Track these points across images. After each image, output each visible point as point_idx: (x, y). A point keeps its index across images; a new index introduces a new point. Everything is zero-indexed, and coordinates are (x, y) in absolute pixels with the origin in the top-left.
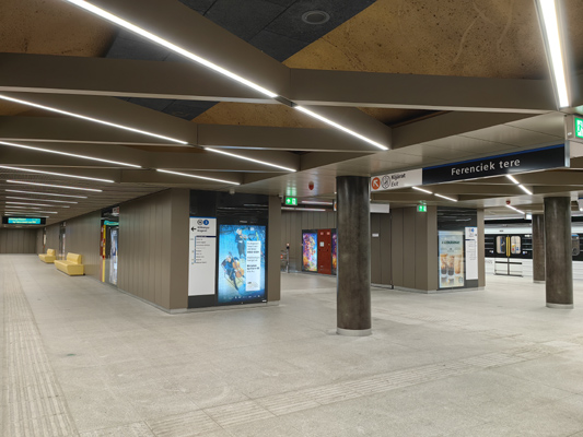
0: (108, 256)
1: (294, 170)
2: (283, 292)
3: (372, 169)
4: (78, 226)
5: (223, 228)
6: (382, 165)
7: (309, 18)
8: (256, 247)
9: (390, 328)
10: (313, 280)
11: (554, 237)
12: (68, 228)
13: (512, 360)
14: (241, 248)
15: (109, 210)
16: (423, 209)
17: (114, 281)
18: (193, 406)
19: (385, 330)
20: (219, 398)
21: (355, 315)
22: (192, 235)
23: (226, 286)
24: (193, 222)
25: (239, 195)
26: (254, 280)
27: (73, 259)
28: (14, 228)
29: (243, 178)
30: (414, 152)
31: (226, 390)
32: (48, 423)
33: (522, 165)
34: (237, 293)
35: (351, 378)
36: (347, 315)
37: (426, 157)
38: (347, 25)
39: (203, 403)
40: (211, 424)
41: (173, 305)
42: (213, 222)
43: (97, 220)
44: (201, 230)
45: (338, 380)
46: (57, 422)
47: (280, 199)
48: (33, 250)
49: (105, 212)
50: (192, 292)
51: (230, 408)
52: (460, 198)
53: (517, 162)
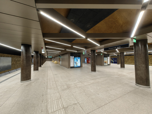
0: (60, 61)
1: (85, 49)
2: (83, 66)
3: (96, 49)
4: (56, 58)
5: (75, 58)
6: (98, 48)
7: (89, 26)
8: (79, 60)
9: (99, 71)
10: (86, 64)
11: (122, 58)
12: (55, 58)
13: (118, 77)
14: (77, 60)
15: (60, 55)
16: (102, 54)
17: (61, 64)
18: (73, 83)
19: (98, 72)
20: (76, 82)
21: (94, 70)
22: (71, 58)
23: (75, 65)
24: (71, 57)
25: (77, 53)
26: (79, 65)
27: (56, 62)
28: (49, 58)
29: (77, 50)
30: (103, 46)
31: (77, 81)
32: (53, 85)
33: (121, 47)
34: (77, 66)
35: (95, 79)
36: (93, 69)
37: (105, 47)
38: (94, 27)
39: (74, 83)
40: (76, 86)
41: (69, 68)
42: (73, 57)
43: (59, 57)
44: (72, 58)
45: (93, 79)
46: (54, 85)
47: (82, 53)
48: (51, 61)
49: (59, 56)
50: (71, 66)
51: (78, 84)
52: (107, 53)
53: (120, 47)
